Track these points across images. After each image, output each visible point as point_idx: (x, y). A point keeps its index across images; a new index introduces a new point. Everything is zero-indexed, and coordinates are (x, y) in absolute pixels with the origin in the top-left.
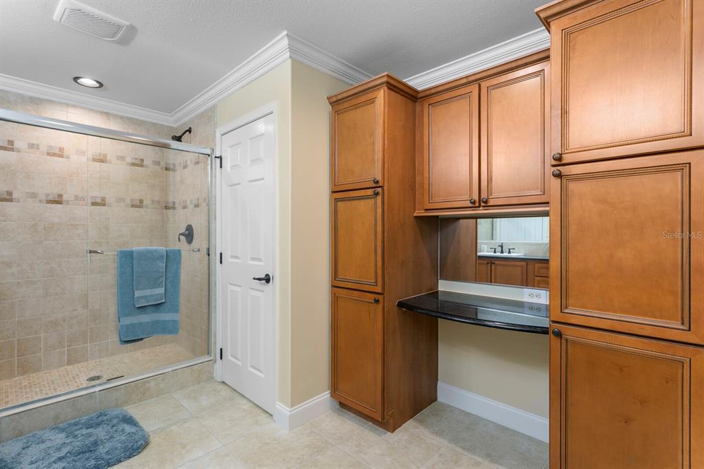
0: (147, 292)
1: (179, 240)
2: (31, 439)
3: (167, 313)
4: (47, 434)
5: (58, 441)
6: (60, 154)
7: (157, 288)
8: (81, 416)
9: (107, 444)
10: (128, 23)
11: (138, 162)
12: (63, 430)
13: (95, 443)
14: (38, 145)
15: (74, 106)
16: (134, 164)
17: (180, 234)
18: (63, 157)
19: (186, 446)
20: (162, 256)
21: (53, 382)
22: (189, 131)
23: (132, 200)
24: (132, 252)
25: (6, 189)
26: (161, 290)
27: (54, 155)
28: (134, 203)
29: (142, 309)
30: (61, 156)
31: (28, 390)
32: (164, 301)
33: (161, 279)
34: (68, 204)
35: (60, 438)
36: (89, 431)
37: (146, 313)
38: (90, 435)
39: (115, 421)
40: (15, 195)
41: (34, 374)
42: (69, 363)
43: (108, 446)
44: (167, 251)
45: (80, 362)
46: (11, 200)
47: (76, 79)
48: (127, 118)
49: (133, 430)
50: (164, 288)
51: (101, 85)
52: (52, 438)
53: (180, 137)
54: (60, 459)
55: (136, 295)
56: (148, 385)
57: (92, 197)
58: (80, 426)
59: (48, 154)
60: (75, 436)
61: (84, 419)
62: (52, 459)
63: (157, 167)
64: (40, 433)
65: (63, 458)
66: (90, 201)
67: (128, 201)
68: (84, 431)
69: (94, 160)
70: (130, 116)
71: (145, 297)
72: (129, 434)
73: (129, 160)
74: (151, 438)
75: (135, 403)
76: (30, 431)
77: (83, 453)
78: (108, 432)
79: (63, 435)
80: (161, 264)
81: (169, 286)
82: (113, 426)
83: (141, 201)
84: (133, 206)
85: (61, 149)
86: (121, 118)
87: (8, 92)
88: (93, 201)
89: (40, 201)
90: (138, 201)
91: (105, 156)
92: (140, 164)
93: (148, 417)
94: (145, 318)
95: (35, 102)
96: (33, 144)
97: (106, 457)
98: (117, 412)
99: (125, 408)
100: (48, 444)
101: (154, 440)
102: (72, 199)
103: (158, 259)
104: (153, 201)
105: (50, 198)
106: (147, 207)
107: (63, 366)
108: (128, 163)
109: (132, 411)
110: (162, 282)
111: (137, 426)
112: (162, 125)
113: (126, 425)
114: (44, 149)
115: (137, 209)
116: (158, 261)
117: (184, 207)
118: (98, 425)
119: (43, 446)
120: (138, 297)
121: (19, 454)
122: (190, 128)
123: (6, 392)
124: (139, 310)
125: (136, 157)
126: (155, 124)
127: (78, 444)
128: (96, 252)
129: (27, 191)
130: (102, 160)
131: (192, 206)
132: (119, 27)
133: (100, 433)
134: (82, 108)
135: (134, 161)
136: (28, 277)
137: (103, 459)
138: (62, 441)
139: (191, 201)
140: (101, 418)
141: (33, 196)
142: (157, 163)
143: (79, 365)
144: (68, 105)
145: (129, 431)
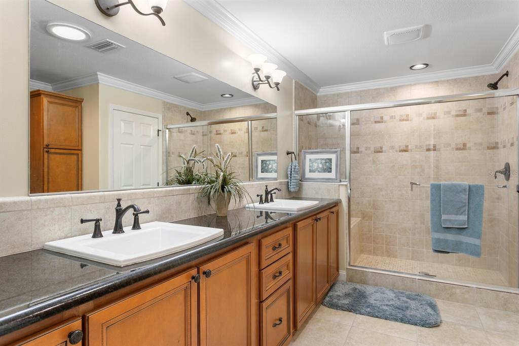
0: (452, 217)
1: (496, 177)
2: (380, 290)
3: (469, 237)
4: (387, 291)
5: (390, 297)
6: (406, 119)
7: (460, 215)
8: (407, 290)
9: (412, 312)
10: (422, 26)
11: (462, 113)
12: (395, 293)
13: (407, 308)
14: (395, 116)
15: (415, 84)
16: (458, 116)
17: (497, 172)
18: (408, 121)
19: (465, 342)
20: (465, 190)
21: (401, 266)
22: (507, 74)
23: (456, 144)
24: (440, 185)
25: (379, 146)
26: (464, 218)
27: (403, 120)
28: (459, 146)
29: (449, 230)
30: (407, 120)
31: (387, 265)
32: (466, 226)
33: (464, 208)
34: (411, 151)
35: (391, 295)
36: (407, 300)
37: (451, 233)
38: (406, 302)
39: (424, 303)
40: (384, 149)
41: (394, 259)
42: (413, 259)
43: (413, 313)
44: (469, 186)
45: (419, 260)
46: (382, 152)
47: (411, 68)
48: (452, 80)
49: (432, 312)
50: (467, 216)
51: (427, 65)
52: (389, 294)
53: (496, 83)
54: (387, 305)
55: (442, 218)
56: (454, 290)
57: (427, 145)
58: (404, 295)
59: (400, 120)
60: (399, 299)
61: (407, 293)
62: (384, 304)
63: (478, 114)
64: (384, 289)
65: (389, 305)
66: (425, 148)
67: (453, 146)
68: (405, 299)
69: (428, 118)
70: (454, 78)
71: (450, 221)
72: (428, 313)
73: (454, 113)
74: (442, 325)
75: (443, 299)
76: (380, 286)
77: (399, 309)
78: (417, 306)
79: (394, 295)
80: (464, 196)
81: (471, 214)
82: (421, 304)
83: (465, 145)
84: (457, 149)
85: (407, 116)
86: (447, 81)
87: (379, 89)
88: (427, 148)
89: (396, 151)
90: (462, 145)
91: (435, 114)
92: (464, 114)
93: (447, 312)
94: (450, 237)
95: (393, 89)
96: (392, 116)
97: (409, 317)
98: (428, 298)
99: (436, 299)
100: (386, 296)
101: (444, 327)
102: (414, 148)
103: (461, 192)
104: (475, 144)
105: (401, 148)
106: (470, 149)
107: (409, 259)
108: (453, 115)
109: (440, 304)
110: (465, 211)
111: (436, 312)
112: (483, 76)
113: (428, 307)
114: (398, 118)
115: (461, 151)
116: (461, 194)
117: (504, 147)
118: (414, 299)
119: (384, 295)
120: (444, 220)
121: (372, 293)
122: (508, 72)
123: (378, 263)
124: (446, 230)
125: (460, 109)
126: (477, 78)
127: (398, 303)
128: (416, 184)
129: (390, 145)
130: (433, 117)
131: (509, 145)
132: (419, 30)
133: (413, 304)
134: (419, 84)
135: (458, 113)
136: (390, 198)
137: (407, 317)
138: (392, 298)
139: (508, 140)
140: (416, 297)
141: (392, 148)
142: (480, 110)
143: (419, 262)
144: (411, 85)
145: (428, 312)
